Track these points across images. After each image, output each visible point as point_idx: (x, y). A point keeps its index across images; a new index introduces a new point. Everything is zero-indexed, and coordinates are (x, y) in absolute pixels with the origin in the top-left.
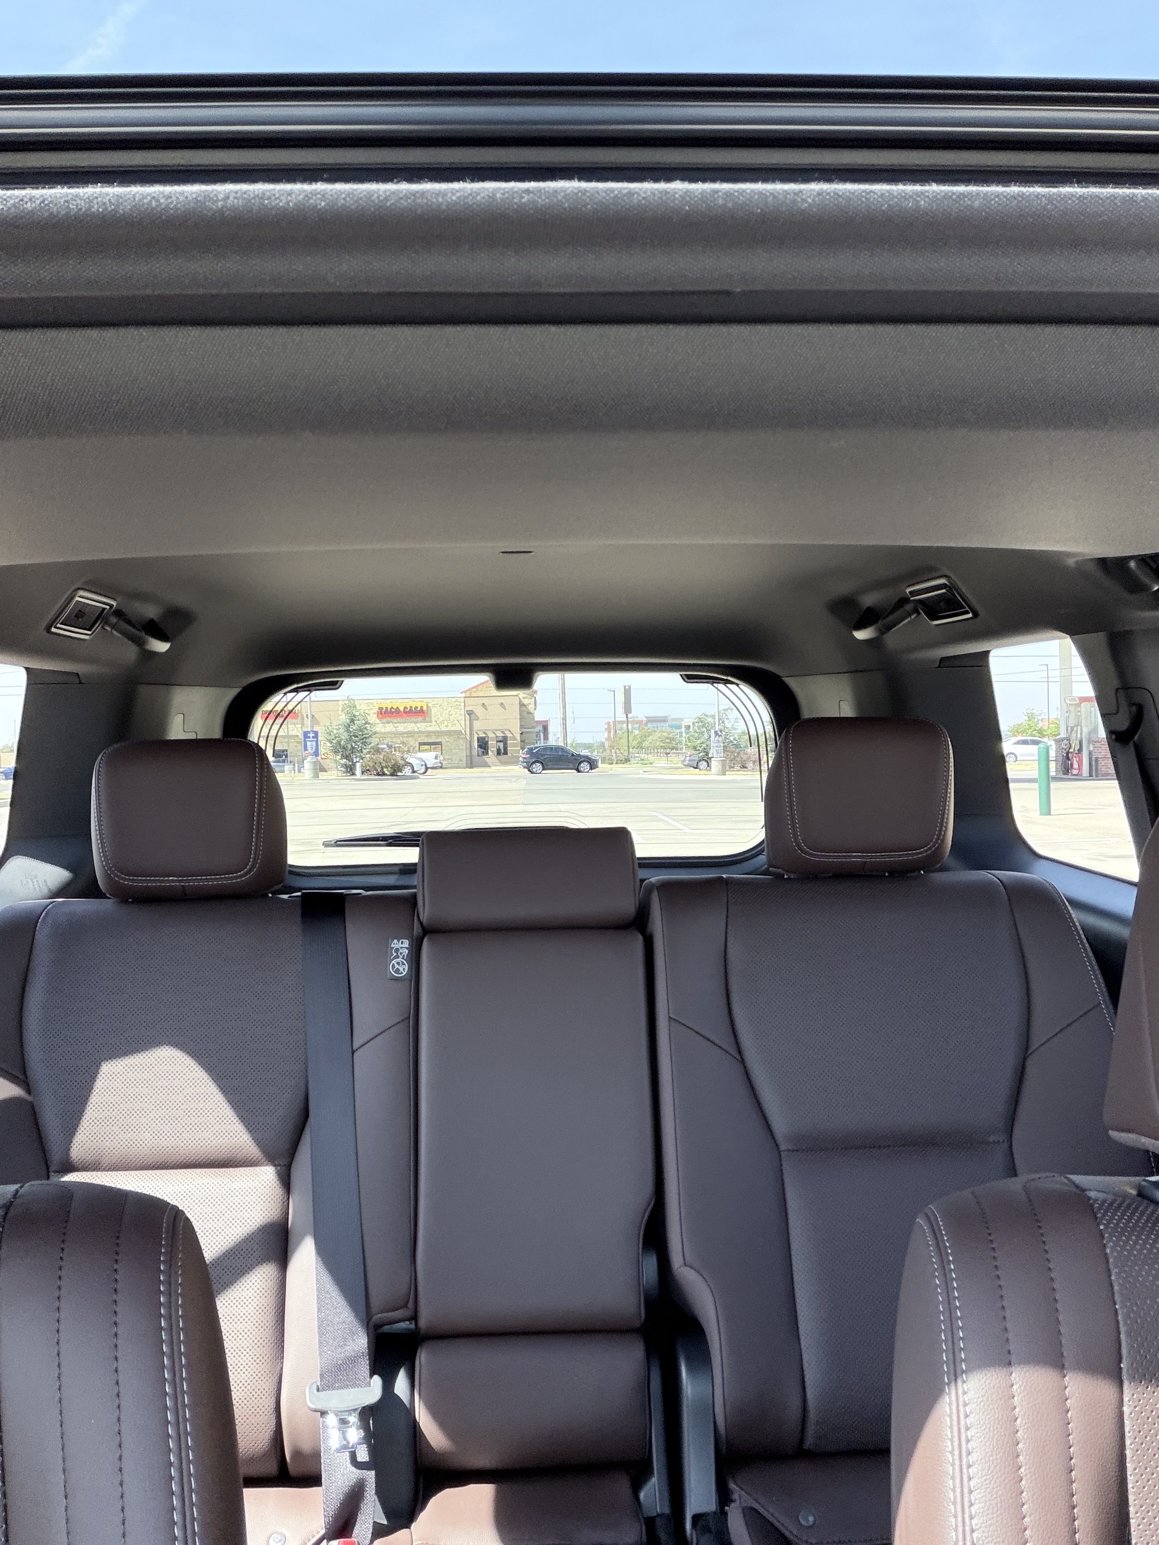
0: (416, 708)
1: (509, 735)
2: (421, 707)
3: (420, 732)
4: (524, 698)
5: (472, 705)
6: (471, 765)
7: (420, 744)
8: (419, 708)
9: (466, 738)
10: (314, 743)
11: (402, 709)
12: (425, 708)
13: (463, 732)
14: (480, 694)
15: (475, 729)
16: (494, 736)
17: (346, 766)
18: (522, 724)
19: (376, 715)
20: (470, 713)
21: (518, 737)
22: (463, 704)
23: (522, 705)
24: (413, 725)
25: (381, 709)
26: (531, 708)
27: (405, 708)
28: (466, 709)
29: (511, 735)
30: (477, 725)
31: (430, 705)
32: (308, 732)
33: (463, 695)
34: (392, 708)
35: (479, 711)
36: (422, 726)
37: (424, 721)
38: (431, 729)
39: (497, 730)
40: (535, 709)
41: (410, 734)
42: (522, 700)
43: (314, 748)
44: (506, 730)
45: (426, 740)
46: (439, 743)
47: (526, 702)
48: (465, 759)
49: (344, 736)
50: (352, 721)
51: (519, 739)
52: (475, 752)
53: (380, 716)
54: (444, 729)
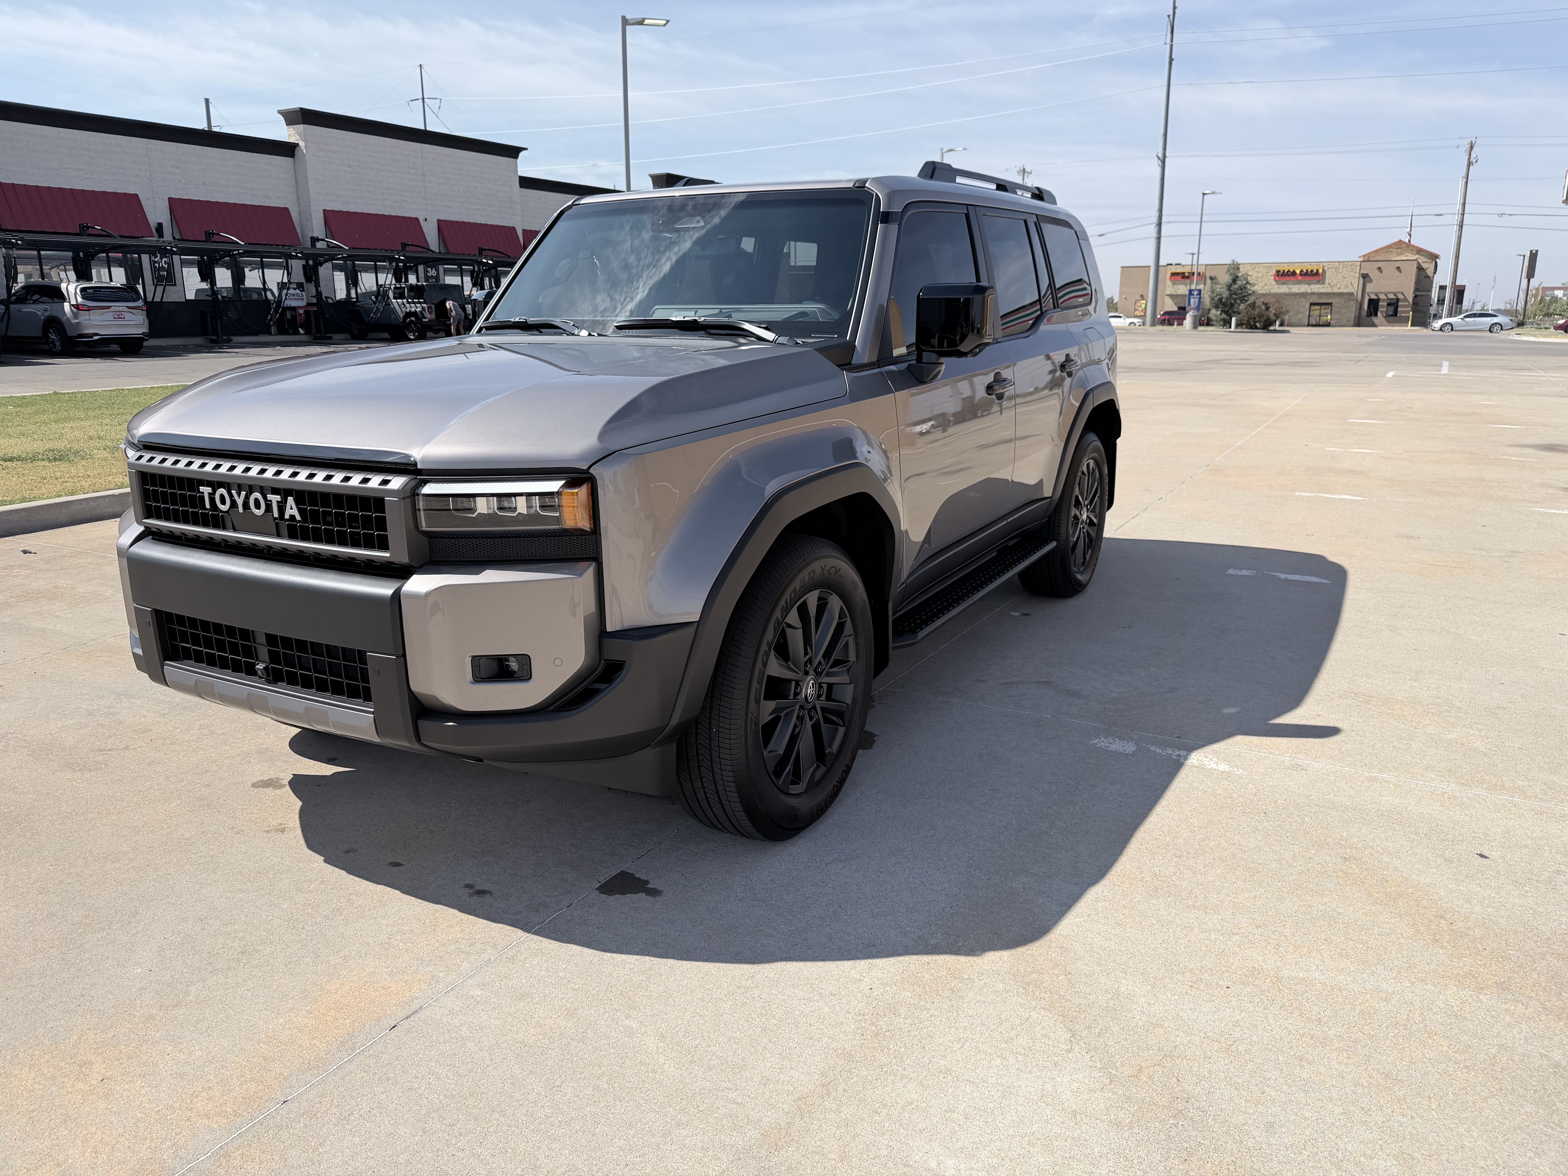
0: (1312, 271)
1: (1400, 296)
2: (1317, 270)
3: (1313, 294)
4: (1423, 262)
5: (1370, 269)
6: (1358, 323)
7: (1312, 304)
8: (1315, 271)
9: (1357, 300)
10: (1197, 300)
11: (1298, 272)
12: (1321, 271)
13: (1355, 294)
14: (1378, 258)
15: (1367, 291)
16: (1385, 298)
17: (1224, 320)
18: (1418, 287)
19: (1272, 278)
20: (1365, 277)
21: (1410, 299)
22: (1358, 268)
23: (1420, 269)
24: (1307, 286)
25: (1278, 272)
26: (1430, 272)
27: (1302, 271)
28: (1361, 272)
29: (1403, 297)
30: (1370, 288)
31: (1325, 268)
32: (1194, 290)
33: (1361, 259)
34: (1289, 271)
35: (1374, 275)
36: (1316, 288)
37: (1318, 282)
38: (1323, 291)
39: (1389, 293)
40: (1435, 273)
41: (1304, 295)
42: (1422, 264)
43: (1197, 303)
44: (1399, 293)
45: (1317, 301)
46: (1330, 304)
47: (1424, 266)
48: (1353, 319)
49: (1226, 294)
50: (1234, 281)
51: (1411, 302)
52: (1364, 313)
53: (1277, 278)
54: (1336, 290)
